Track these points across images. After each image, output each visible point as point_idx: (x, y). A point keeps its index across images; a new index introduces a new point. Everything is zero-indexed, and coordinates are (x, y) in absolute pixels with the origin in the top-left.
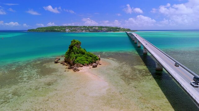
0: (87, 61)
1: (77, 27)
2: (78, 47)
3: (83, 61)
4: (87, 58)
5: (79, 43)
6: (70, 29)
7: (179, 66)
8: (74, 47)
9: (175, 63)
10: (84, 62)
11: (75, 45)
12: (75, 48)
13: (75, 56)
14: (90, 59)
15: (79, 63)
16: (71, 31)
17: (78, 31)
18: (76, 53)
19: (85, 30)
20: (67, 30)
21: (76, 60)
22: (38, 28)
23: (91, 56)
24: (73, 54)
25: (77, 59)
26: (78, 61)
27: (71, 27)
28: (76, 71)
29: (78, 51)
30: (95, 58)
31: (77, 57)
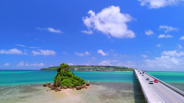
0: (73, 83)
1: (86, 66)
2: (65, 70)
3: (68, 83)
4: (73, 81)
5: (67, 66)
6: (78, 68)
7: (158, 82)
8: (62, 69)
9: (154, 79)
10: (69, 85)
11: (63, 67)
12: (63, 71)
13: (61, 78)
14: (75, 82)
15: (64, 85)
16: (79, 70)
17: (86, 69)
18: (62, 75)
19: (93, 69)
20: (76, 69)
21: (61, 82)
22: (49, 68)
23: (78, 80)
24: (60, 76)
25: (63, 81)
26: (63, 83)
27: (80, 66)
28: (57, 91)
29: (65, 74)
30: (82, 82)
31: (63, 79)
